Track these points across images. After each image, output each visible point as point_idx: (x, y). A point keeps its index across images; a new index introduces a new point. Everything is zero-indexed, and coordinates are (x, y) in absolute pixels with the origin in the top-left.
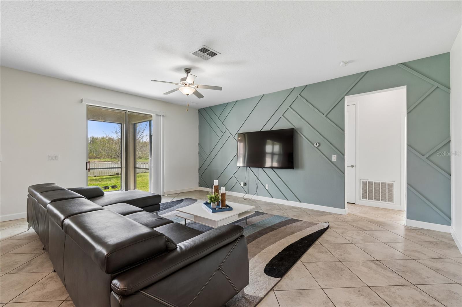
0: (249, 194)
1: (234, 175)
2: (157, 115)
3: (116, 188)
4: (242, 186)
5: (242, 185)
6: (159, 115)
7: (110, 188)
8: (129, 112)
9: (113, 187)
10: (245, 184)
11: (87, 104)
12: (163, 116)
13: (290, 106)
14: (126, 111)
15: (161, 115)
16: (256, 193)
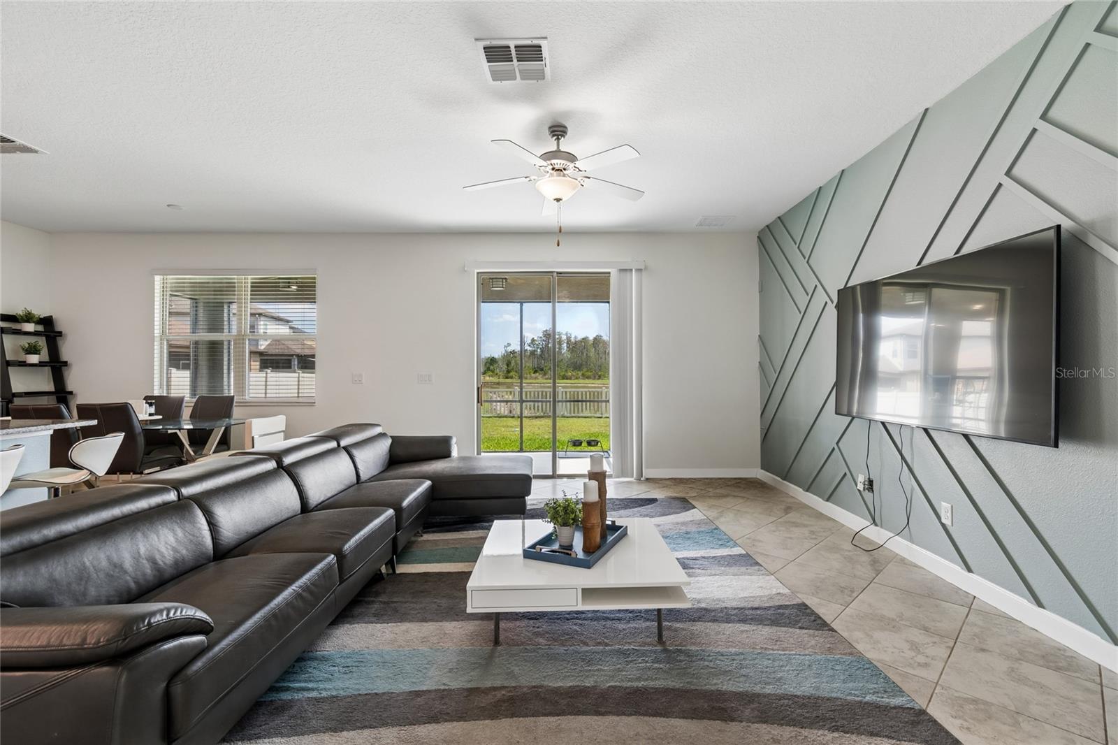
0: (881, 527)
1: (837, 443)
2: (621, 270)
3: (594, 446)
4: (859, 490)
5: (860, 487)
6: (626, 270)
7: (584, 444)
8: (558, 273)
9: (589, 443)
10: (871, 482)
11: (478, 271)
12: (639, 270)
13: (1044, 117)
14: (552, 272)
15: (631, 270)
16: (905, 529)
